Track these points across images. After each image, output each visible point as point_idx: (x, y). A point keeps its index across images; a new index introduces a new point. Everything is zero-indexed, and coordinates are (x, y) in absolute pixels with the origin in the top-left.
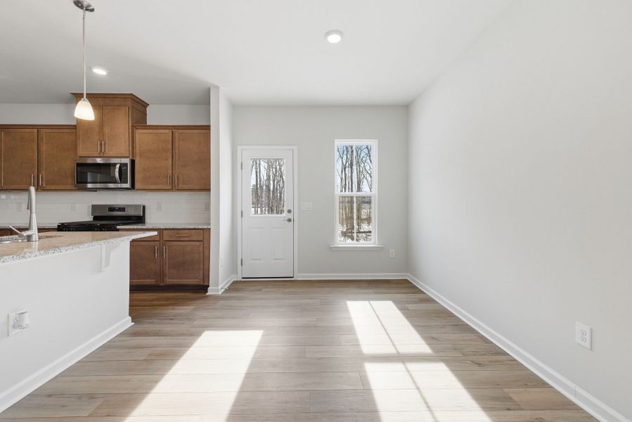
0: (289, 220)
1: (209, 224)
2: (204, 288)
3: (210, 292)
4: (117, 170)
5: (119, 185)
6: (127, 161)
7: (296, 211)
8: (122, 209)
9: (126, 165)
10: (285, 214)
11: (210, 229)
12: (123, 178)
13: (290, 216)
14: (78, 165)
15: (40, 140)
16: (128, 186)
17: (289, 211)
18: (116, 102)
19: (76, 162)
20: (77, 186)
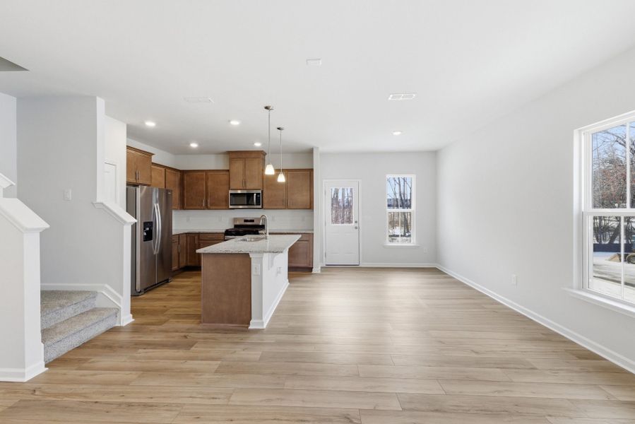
0: (356, 228)
1: (313, 230)
2: (310, 269)
3: (314, 271)
4: (255, 197)
5: (255, 207)
6: (260, 192)
7: (360, 222)
8: (252, 221)
9: (259, 194)
10: (353, 224)
11: (313, 234)
12: (258, 203)
13: (357, 225)
14: (231, 194)
15: (207, 179)
16: (260, 207)
17: (356, 222)
18: (253, 155)
19: (231, 192)
20: (231, 207)
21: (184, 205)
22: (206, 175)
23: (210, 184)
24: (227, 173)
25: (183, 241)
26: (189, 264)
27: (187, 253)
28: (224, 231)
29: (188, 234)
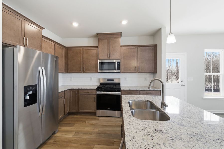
0: (182, 85)
4: (116, 65)
5: (116, 71)
6: (120, 61)
8: (113, 80)
12: (118, 69)
13: (183, 84)
14: (100, 62)
15: (83, 52)
16: (120, 71)
17: (182, 82)
18: (115, 36)
19: (99, 61)
20: (99, 71)
21: (68, 70)
22: (83, 50)
23: (85, 56)
24: (96, 49)
25: (67, 95)
26: (72, 110)
27: (70, 103)
28: (95, 88)
29: (71, 90)
